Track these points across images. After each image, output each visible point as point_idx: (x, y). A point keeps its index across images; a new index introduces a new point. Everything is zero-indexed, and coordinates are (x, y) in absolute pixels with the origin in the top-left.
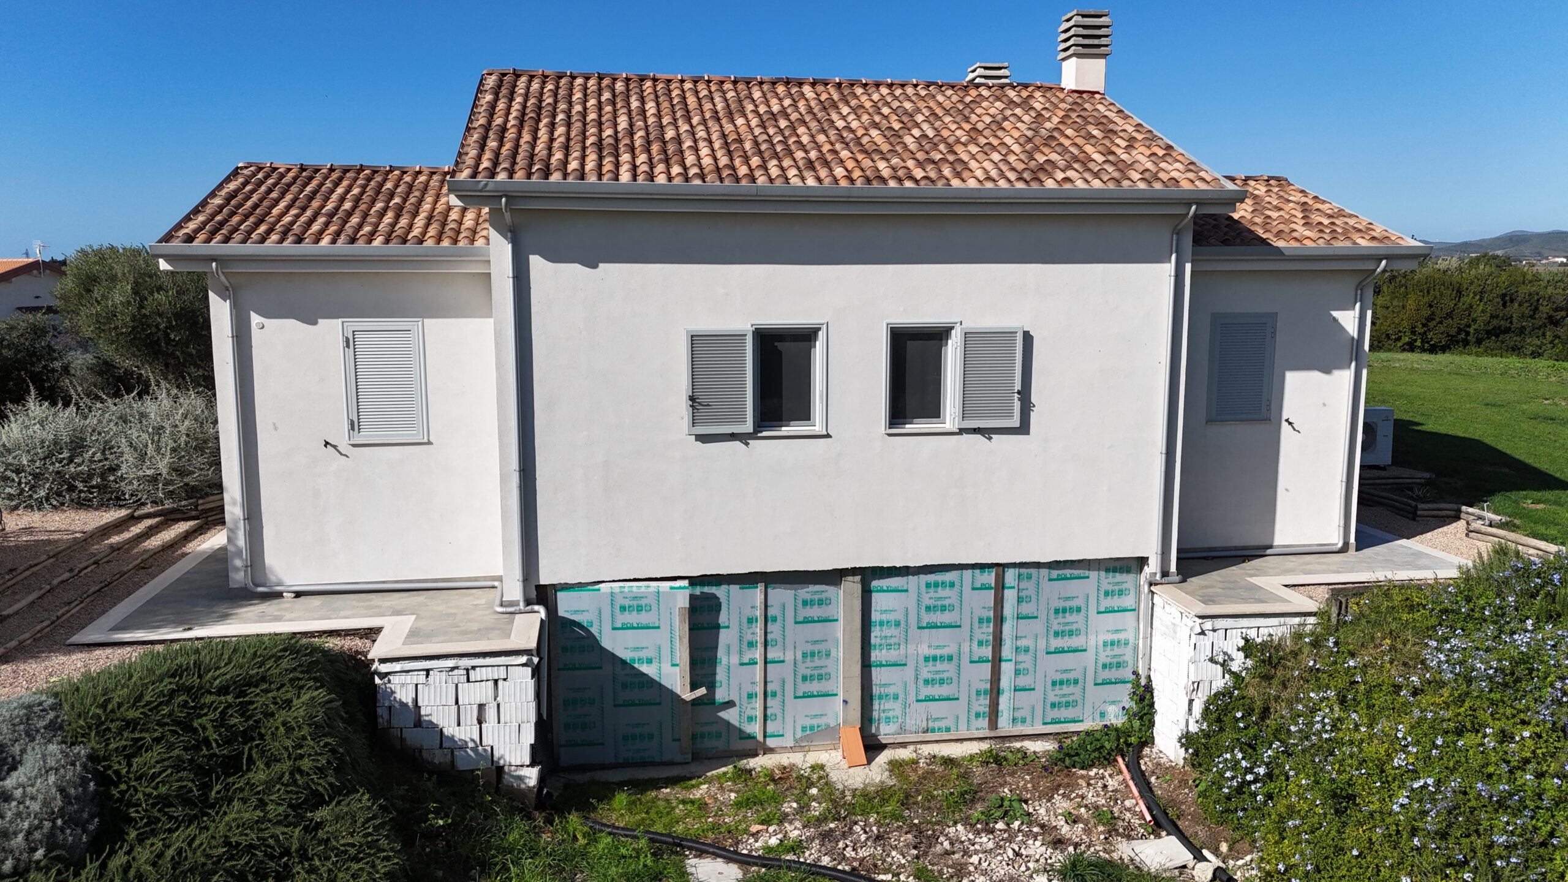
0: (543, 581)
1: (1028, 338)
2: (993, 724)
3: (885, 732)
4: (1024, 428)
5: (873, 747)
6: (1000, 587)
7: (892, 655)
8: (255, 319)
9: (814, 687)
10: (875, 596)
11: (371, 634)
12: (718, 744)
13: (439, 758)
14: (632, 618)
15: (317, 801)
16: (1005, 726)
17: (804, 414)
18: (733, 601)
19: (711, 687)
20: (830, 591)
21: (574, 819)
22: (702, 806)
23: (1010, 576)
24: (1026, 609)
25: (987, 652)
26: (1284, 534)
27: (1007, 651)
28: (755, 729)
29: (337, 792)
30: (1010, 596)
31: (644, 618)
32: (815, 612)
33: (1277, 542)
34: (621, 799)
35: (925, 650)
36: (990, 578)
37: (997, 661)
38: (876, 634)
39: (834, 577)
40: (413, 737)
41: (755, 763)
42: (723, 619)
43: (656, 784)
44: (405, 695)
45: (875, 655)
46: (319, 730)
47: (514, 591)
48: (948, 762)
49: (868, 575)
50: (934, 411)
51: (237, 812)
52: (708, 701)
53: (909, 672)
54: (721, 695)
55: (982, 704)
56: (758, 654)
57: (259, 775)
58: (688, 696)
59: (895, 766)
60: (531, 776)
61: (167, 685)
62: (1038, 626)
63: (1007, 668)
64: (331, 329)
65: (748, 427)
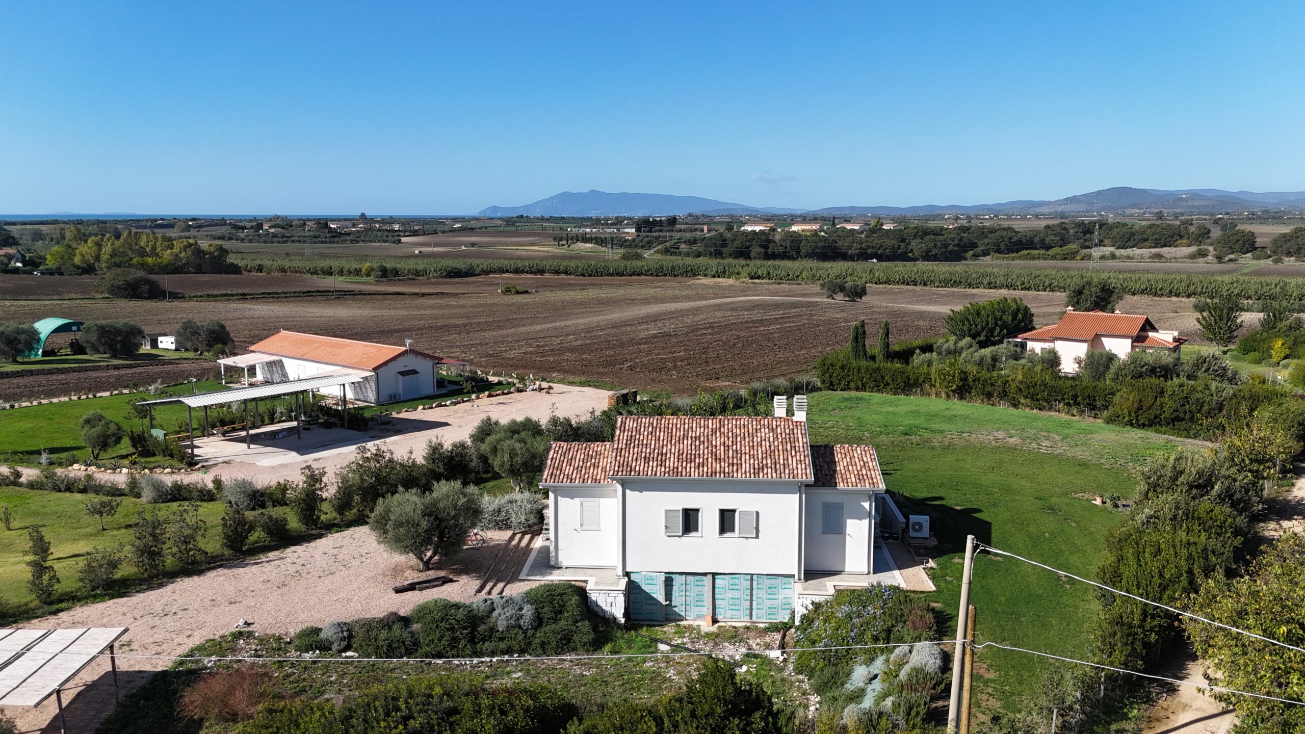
0: (628, 570)
1: (757, 513)
2: (751, 618)
3: (719, 618)
4: (757, 537)
5: (715, 621)
6: (752, 580)
7: (721, 597)
8: (559, 498)
9: (699, 604)
10: (717, 581)
11: (586, 582)
12: (673, 617)
13: (602, 614)
14: (649, 582)
15: (577, 621)
16: (754, 619)
17: (697, 530)
18: (678, 581)
19: (671, 601)
20: (704, 578)
21: (633, 632)
22: (665, 632)
23: (755, 577)
24: (759, 586)
25: (749, 598)
26: (848, 568)
27: (754, 598)
28: (683, 614)
29: (582, 620)
30: (755, 583)
31: (653, 582)
32: (700, 583)
33: (847, 570)
34: (645, 628)
35: (731, 596)
36: (749, 577)
37: (751, 600)
38: (717, 590)
39: (705, 574)
40: (596, 609)
41: (681, 623)
42: (674, 583)
43: (655, 626)
44: (594, 599)
45: (717, 596)
46: (578, 606)
47: (620, 573)
48: (735, 627)
49: (714, 575)
50: (733, 530)
51: (563, 622)
52: (670, 605)
53: (726, 602)
54: (673, 604)
55: (748, 612)
56: (684, 593)
57: (566, 615)
58: (664, 603)
59: (720, 627)
60: (623, 621)
61: (547, 594)
62: (763, 592)
63: (754, 603)
64: (577, 501)
65: (680, 534)
